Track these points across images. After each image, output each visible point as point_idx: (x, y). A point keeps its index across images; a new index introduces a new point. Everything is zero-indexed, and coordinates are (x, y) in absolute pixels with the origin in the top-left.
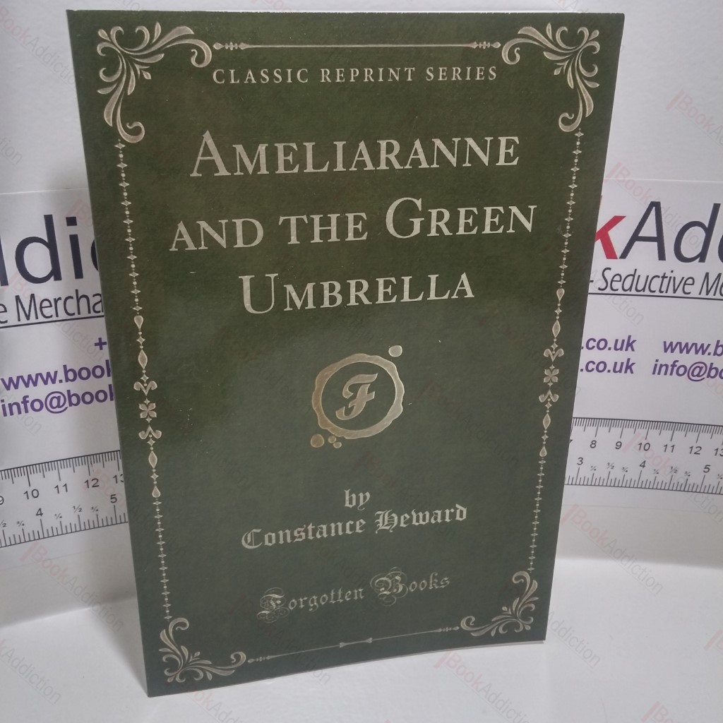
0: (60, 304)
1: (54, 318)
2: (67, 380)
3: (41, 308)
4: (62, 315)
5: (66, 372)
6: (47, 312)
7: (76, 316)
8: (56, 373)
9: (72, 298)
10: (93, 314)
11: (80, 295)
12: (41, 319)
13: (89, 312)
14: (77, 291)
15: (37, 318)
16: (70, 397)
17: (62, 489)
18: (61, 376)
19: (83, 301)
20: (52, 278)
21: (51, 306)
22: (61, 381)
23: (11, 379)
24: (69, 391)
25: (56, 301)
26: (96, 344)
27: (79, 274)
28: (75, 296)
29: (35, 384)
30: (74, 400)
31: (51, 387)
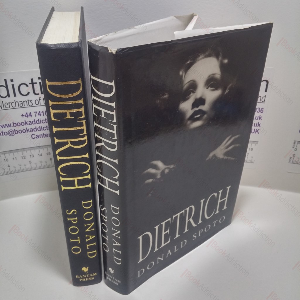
0: (10, 104)
1: (9, 108)
2: (14, 126)
3: (5, 105)
4: (11, 107)
5: (13, 124)
6: (7, 106)
7: (15, 107)
8: (10, 124)
9: (13, 102)
10: (20, 107)
11: (16, 101)
12: (5, 108)
13: (19, 106)
14: (15, 100)
15: (4, 108)
16: (15, 131)
17: (15, 159)
18: (12, 125)
19: (17, 103)
20: (8, 97)
21: (8, 105)
22: (12, 127)
23: (3, 125)
24: (15, 130)
25: (9, 103)
26: (21, 116)
27: (15, 95)
28: (14, 101)
29: (5, 127)
30: (16, 132)
31: (9, 128)
